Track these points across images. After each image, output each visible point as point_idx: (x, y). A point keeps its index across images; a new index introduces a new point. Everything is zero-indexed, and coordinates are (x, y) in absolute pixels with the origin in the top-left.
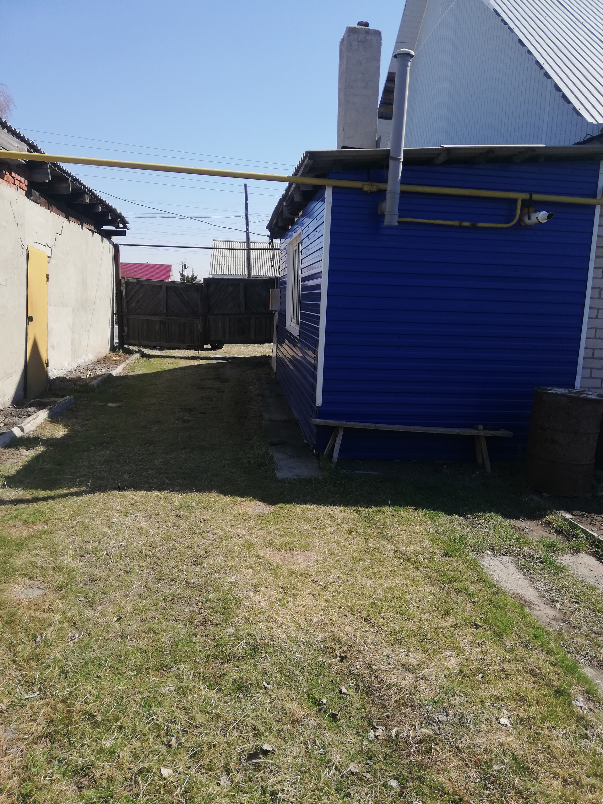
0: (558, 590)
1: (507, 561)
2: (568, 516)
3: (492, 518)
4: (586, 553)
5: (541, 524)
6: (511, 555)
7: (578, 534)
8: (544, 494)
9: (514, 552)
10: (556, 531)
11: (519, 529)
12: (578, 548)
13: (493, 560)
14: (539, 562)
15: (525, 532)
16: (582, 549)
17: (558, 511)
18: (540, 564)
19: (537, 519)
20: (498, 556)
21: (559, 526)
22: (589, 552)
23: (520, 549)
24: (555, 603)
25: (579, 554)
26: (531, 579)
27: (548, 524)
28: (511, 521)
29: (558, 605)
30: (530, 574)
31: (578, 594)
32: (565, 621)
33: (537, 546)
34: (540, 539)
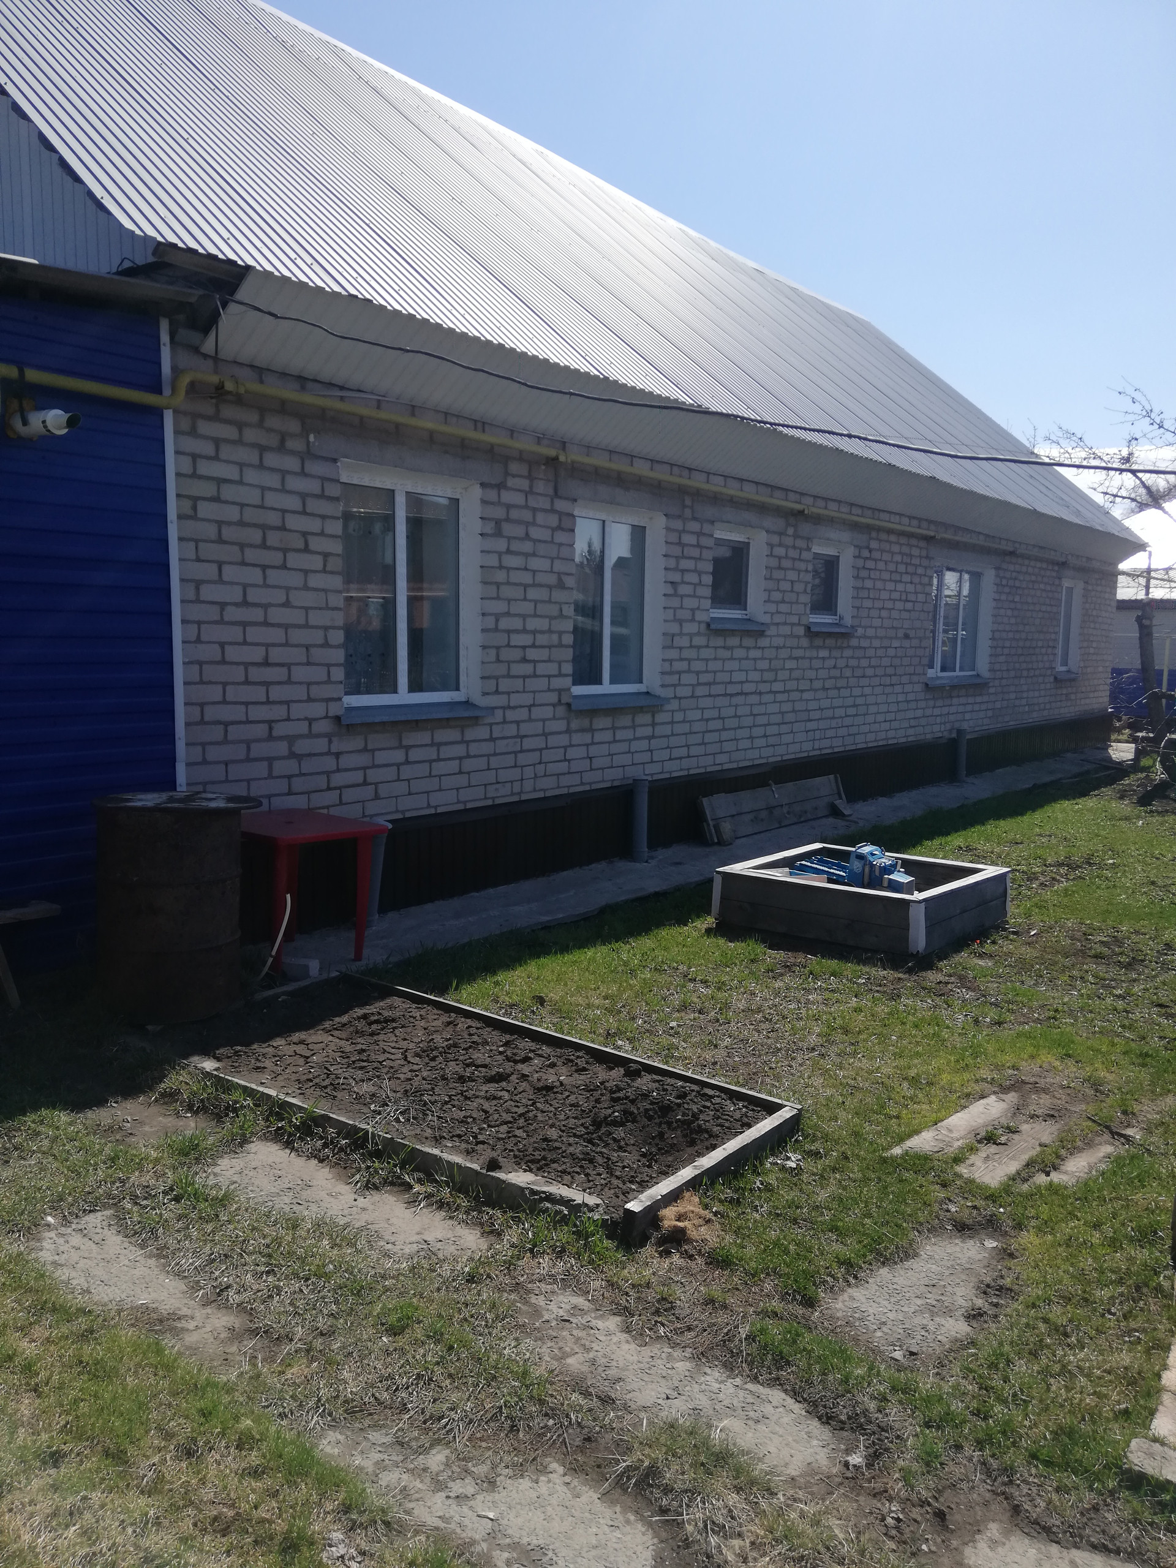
0: (225, 1255)
1: (99, 1226)
2: (209, 1065)
3: (42, 1122)
4: (260, 1139)
5: (156, 1100)
6: (105, 1206)
7: (236, 1102)
8: (150, 1027)
9: (109, 1196)
10: (190, 1108)
11: (110, 1129)
12: (244, 1135)
13: (63, 1235)
14: (171, 1200)
15: (124, 1133)
16: (251, 1133)
17: (186, 1058)
18: (172, 1205)
19: (144, 1092)
20: (75, 1221)
21: (194, 1094)
22: (264, 1134)
23: (123, 1182)
24: (225, 1294)
25: (248, 1147)
26: (162, 1253)
27: (171, 1096)
28: (90, 1114)
29: (233, 1297)
30: (157, 1238)
31: (266, 1251)
32: (254, 1332)
33: (157, 1161)
34: (162, 1142)
